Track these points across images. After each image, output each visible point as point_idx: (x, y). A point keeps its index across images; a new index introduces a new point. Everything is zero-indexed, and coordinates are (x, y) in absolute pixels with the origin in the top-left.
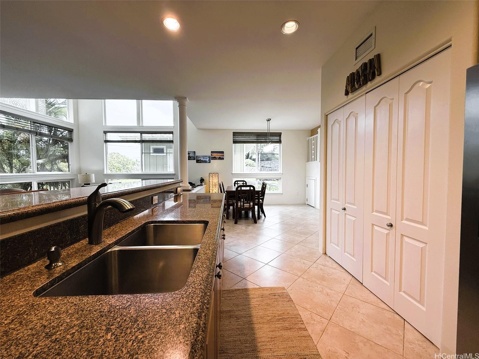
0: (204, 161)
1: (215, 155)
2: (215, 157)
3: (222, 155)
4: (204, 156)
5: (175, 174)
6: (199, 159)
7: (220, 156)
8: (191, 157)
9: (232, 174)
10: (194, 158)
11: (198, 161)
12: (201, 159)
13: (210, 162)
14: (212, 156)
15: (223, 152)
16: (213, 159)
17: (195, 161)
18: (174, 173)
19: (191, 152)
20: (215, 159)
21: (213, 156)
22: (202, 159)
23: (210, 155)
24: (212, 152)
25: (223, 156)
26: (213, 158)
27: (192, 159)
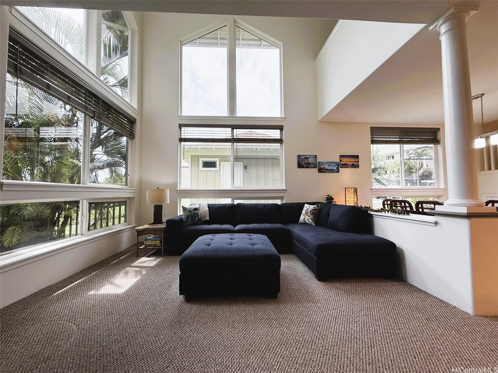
0: (331, 170)
1: (345, 160)
2: (347, 164)
3: (357, 160)
4: (330, 162)
5: (285, 190)
6: (323, 167)
7: (353, 163)
8: (310, 163)
9: (371, 189)
10: (314, 166)
11: (321, 170)
12: (325, 167)
13: (338, 172)
14: (341, 162)
15: (357, 157)
16: (343, 168)
17: (316, 170)
18: (284, 188)
19: (311, 157)
20: (346, 167)
21: (343, 163)
22: (327, 167)
23: (339, 161)
24: (341, 156)
25: (358, 162)
26: (343, 165)
27: (312, 168)
